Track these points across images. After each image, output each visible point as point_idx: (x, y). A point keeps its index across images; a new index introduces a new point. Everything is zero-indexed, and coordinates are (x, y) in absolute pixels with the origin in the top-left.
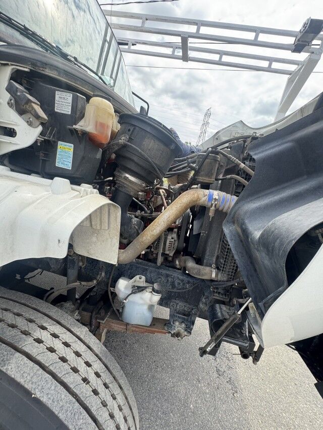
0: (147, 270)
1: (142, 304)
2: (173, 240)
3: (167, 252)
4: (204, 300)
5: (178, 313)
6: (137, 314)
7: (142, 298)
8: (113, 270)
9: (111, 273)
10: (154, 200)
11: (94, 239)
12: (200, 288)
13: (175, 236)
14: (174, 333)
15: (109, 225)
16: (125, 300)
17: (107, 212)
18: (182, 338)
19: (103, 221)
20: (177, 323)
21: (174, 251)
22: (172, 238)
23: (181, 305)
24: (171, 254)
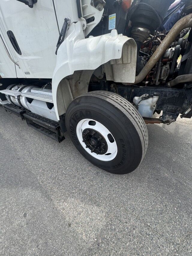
0: (149, 90)
1: (147, 105)
2: (166, 69)
3: (162, 78)
4: (186, 102)
5: (168, 112)
6: (144, 111)
7: (147, 102)
8: (131, 94)
9: (130, 96)
10: (154, 50)
11: (124, 71)
12: (184, 95)
13: (168, 66)
14: (165, 121)
15: (131, 59)
16: (139, 103)
17: (130, 52)
18: (170, 123)
19: (128, 58)
20: (167, 116)
21: (167, 77)
22: (166, 68)
23: (170, 107)
24: (165, 79)
